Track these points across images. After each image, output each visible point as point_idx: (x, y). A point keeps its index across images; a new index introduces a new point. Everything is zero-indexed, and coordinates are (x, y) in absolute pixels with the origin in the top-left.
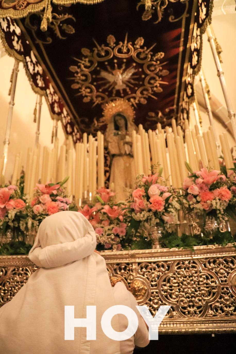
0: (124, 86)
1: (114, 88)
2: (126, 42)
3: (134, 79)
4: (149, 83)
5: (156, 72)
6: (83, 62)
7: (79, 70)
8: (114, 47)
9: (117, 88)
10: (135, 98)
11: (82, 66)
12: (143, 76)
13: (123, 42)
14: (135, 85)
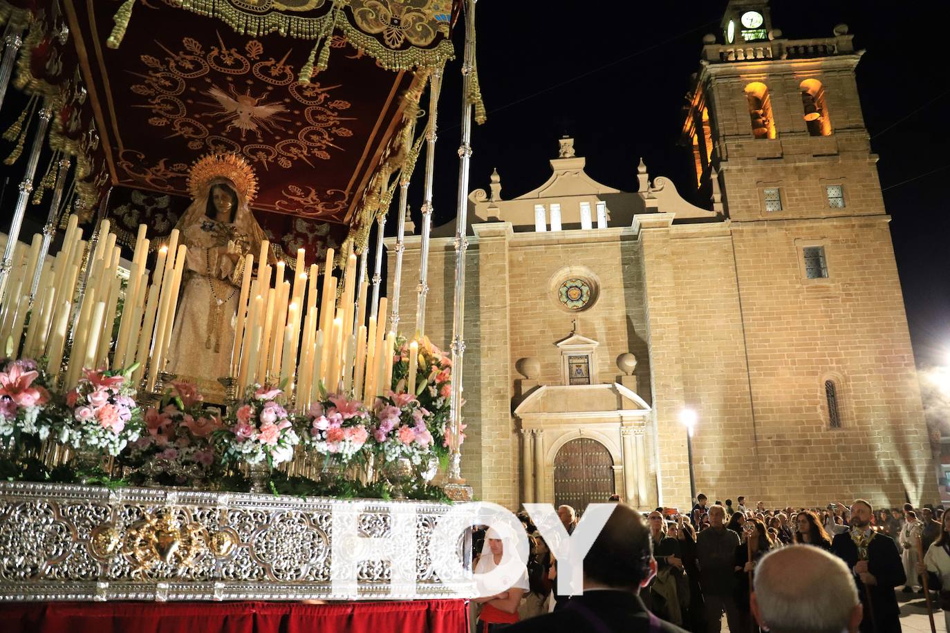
0: (253, 127)
1: (230, 122)
2: (282, 62)
3: (277, 122)
4: (307, 138)
5: (326, 125)
6: (177, 58)
7: (162, 68)
8: (256, 61)
9: (236, 123)
10: (269, 153)
11: (172, 64)
12: (299, 124)
13: (278, 61)
14: (277, 132)
